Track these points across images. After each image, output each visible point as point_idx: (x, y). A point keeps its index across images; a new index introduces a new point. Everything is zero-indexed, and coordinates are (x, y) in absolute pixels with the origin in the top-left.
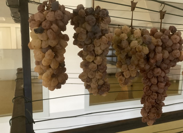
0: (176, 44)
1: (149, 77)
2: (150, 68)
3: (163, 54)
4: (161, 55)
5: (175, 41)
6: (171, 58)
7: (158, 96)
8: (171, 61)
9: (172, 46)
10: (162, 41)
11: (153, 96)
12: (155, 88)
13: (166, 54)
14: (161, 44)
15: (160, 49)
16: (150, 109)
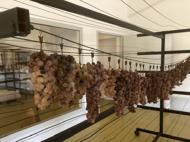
0: (103, 72)
1: (91, 92)
2: (91, 86)
3: (98, 77)
4: (97, 78)
5: (102, 70)
6: (102, 80)
7: (97, 103)
8: (101, 81)
9: (101, 73)
10: (97, 71)
11: (95, 103)
12: (95, 98)
13: (100, 78)
14: (96, 72)
15: (96, 75)
16: (93, 112)
